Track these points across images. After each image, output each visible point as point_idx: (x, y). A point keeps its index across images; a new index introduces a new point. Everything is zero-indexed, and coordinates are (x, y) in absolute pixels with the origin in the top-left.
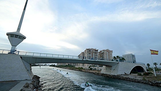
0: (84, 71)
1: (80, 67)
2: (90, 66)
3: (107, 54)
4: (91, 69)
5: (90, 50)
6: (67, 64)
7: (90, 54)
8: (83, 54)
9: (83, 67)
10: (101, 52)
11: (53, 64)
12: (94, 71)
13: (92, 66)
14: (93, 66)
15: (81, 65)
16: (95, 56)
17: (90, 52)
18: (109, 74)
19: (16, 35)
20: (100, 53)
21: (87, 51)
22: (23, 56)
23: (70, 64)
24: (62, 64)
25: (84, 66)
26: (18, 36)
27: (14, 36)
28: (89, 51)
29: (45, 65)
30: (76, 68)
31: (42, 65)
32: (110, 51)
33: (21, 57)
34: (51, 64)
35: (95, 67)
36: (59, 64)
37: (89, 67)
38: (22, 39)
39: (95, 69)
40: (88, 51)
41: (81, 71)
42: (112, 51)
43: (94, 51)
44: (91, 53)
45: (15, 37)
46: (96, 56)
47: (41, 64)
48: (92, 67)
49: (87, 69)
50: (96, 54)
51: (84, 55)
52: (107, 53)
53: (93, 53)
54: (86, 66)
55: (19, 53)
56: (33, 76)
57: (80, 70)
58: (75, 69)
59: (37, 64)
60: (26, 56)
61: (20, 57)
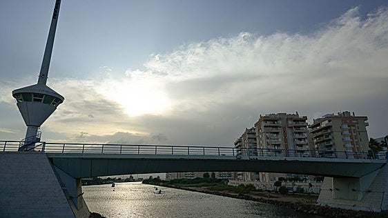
0: (256, 197)
1: (245, 183)
2: (281, 179)
3: (346, 132)
4: (284, 191)
5: (274, 121)
6: (200, 175)
7: (277, 133)
8: (251, 136)
9: (255, 183)
10: (319, 125)
11: (155, 176)
12: (297, 196)
13: (286, 180)
14: (290, 180)
15: (246, 178)
16: (298, 142)
17: (277, 127)
18: (348, 208)
19: (36, 95)
20: (315, 129)
21: (263, 124)
22: (56, 154)
23: (210, 173)
24: (183, 175)
25: (258, 180)
26: (41, 96)
27: (33, 98)
28: (271, 122)
29: (127, 180)
30: (232, 189)
31: (120, 179)
32: (354, 118)
33: (51, 160)
34: (146, 176)
35: (297, 183)
36: (174, 176)
37: (277, 184)
38: (54, 104)
39: (301, 190)
40: (268, 123)
41: (247, 198)
42: (366, 118)
43: (290, 122)
44: (280, 130)
45: (35, 100)
46: (300, 139)
47: (117, 177)
48: (289, 184)
49: (270, 191)
50: (299, 133)
51: (255, 139)
52: (345, 126)
53: (289, 131)
54: (266, 181)
55: (44, 146)
56: (88, 215)
57: (244, 193)
58: (227, 192)
59: (103, 178)
60: (63, 154)
61: (47, 160)
